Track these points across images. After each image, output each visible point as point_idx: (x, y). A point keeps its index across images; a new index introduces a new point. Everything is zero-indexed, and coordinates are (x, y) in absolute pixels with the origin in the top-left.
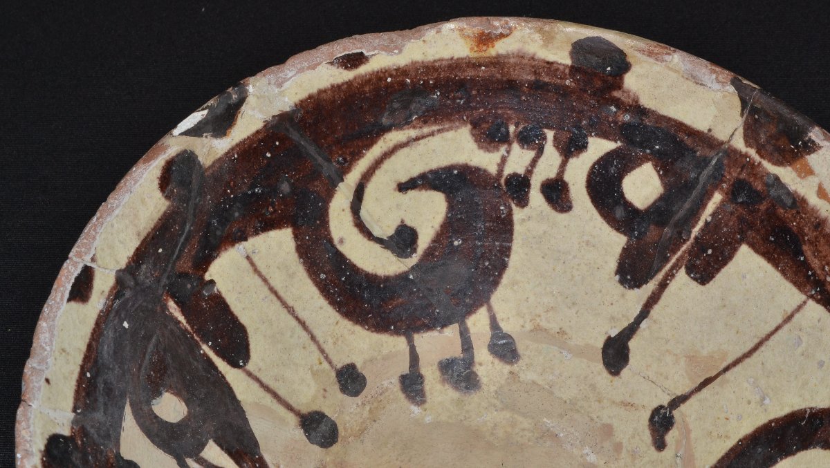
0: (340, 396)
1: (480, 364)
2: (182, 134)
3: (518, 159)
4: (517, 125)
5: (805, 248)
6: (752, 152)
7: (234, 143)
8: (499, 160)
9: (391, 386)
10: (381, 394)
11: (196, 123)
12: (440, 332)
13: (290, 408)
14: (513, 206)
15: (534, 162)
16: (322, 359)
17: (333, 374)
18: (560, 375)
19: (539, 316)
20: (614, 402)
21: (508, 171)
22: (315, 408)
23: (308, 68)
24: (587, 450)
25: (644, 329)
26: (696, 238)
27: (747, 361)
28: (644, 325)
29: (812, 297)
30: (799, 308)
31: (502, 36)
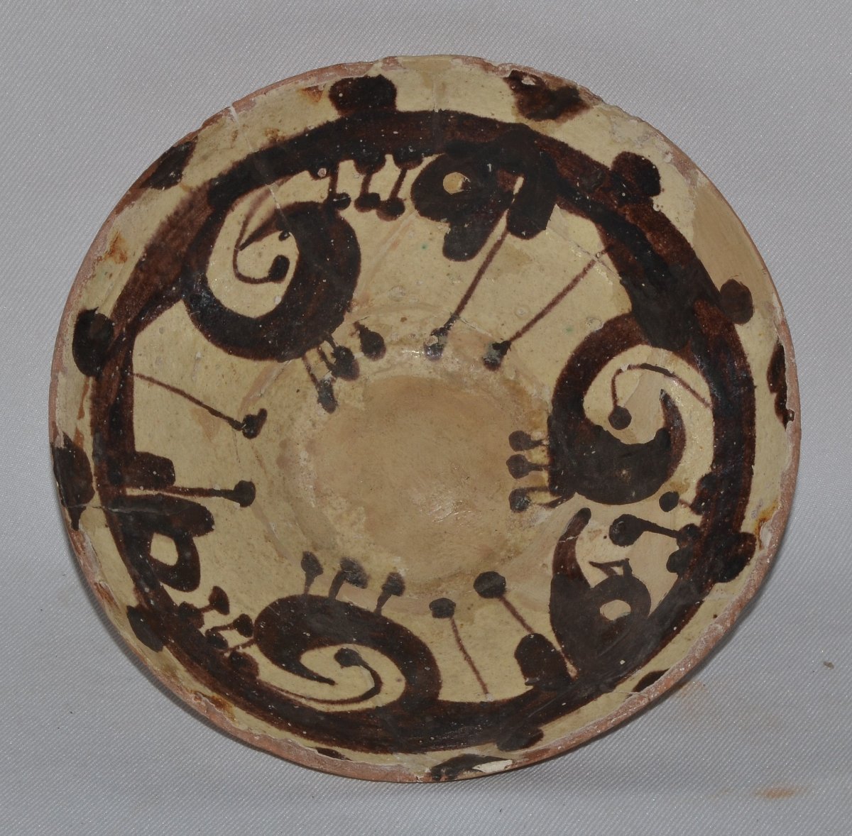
0: (458, 603)
1: (334, 569)
2: (505, 760)
3: (234, 639)
4: (222, 654)
5: (112, 402)
6: (94, 485)
7: (459, 750)
8: (248, 648)
9: (411, 594)
10: (423, 593)
11: (488, 764)
12: (352, 603)
13: (508, 605)
14: (253, 621)
15: (224, 628)
16: (458, 628)
17: (455, 616)
18: (285, 521)
19: (275, 560)
20: (265, 472)
21: (245, 640)
22: (485, 600)
23: (370, 765)
24: (303, 463)
25: (219, 485)
26: (156, 489)
27: (187, 391)
28: (217, 488)
29: (132, 373)
30: (142, 377)
31: (205, 696)
